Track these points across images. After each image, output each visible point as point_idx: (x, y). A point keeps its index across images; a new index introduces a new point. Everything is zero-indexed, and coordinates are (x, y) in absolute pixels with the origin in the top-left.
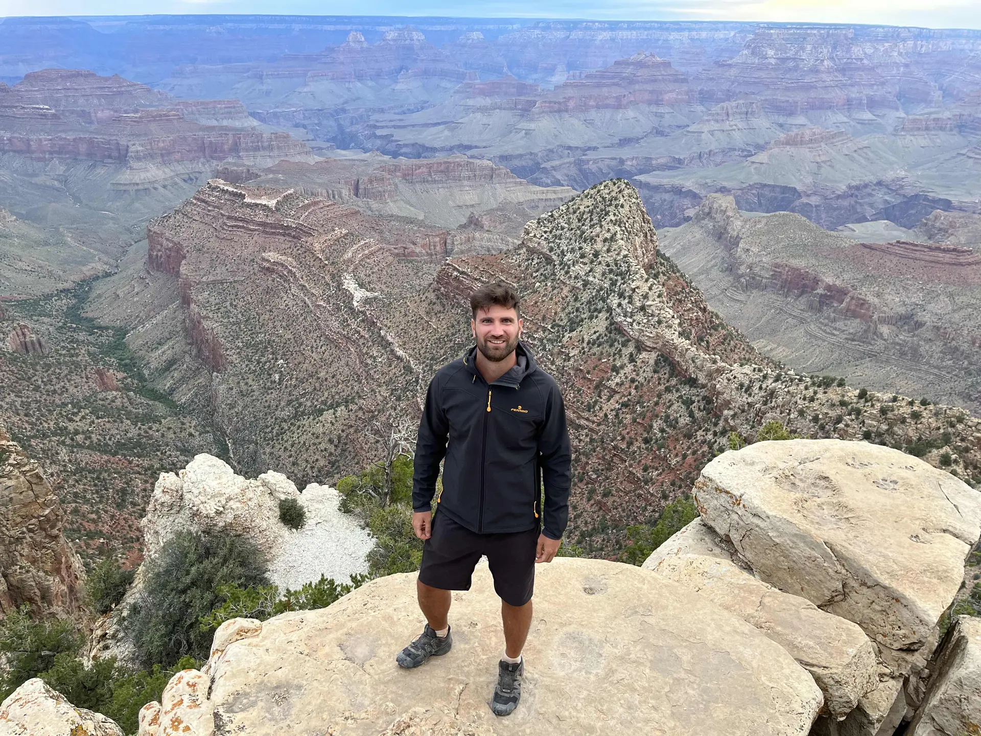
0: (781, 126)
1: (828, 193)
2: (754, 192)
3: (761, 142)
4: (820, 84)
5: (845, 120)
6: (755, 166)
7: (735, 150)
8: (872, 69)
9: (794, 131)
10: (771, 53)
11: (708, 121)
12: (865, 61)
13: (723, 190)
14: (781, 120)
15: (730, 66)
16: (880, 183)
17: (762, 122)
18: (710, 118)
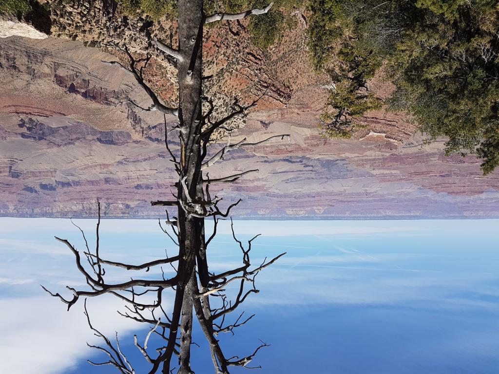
0: (111, 173)
1: (84, 141)
2: (121, 141)
3: (120, 165)
4: (95, 192)
5: (81, 176)
6: (122, 154)
7: (133, 162)
8: (71, 199)
9: (104, 171)
10: (121, 206)
11: (147, 175)
12: (75, 203)
13: (136, 142)
14: (111, 176)
15: (139, 200)
16: (59, 146)
17: (120, 174)
18: (146, 177)
